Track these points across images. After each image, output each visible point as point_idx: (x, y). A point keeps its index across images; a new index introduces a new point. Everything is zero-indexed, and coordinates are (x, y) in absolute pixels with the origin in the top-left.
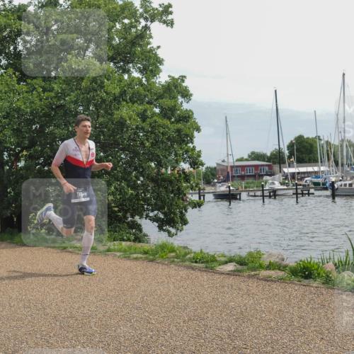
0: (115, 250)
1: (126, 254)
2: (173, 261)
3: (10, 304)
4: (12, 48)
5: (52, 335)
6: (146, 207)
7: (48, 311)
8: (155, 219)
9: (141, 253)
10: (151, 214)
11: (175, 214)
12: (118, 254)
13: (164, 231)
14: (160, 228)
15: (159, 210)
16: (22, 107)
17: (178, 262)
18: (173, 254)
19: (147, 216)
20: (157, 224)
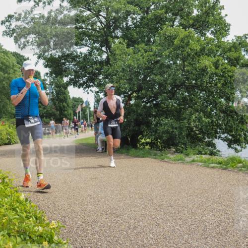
0: (197, 161)
1: (206, 164)
2: (241, 170)
3: (130, 196)
4: (124, 24)
5: (158, 218)
6: (218, 130)
7: (155, 201)
8: (225, 140)
9: (216, 163)
10: (223, 136)
11: (240, 135)
12: (200, 164)
13: (232, 148)
14: (229, 146)
15: (227, 133)
16: (132, 64)
17: (245, 171)
18: (241, 165)
19: (220, 137)
20: (227, 143)
